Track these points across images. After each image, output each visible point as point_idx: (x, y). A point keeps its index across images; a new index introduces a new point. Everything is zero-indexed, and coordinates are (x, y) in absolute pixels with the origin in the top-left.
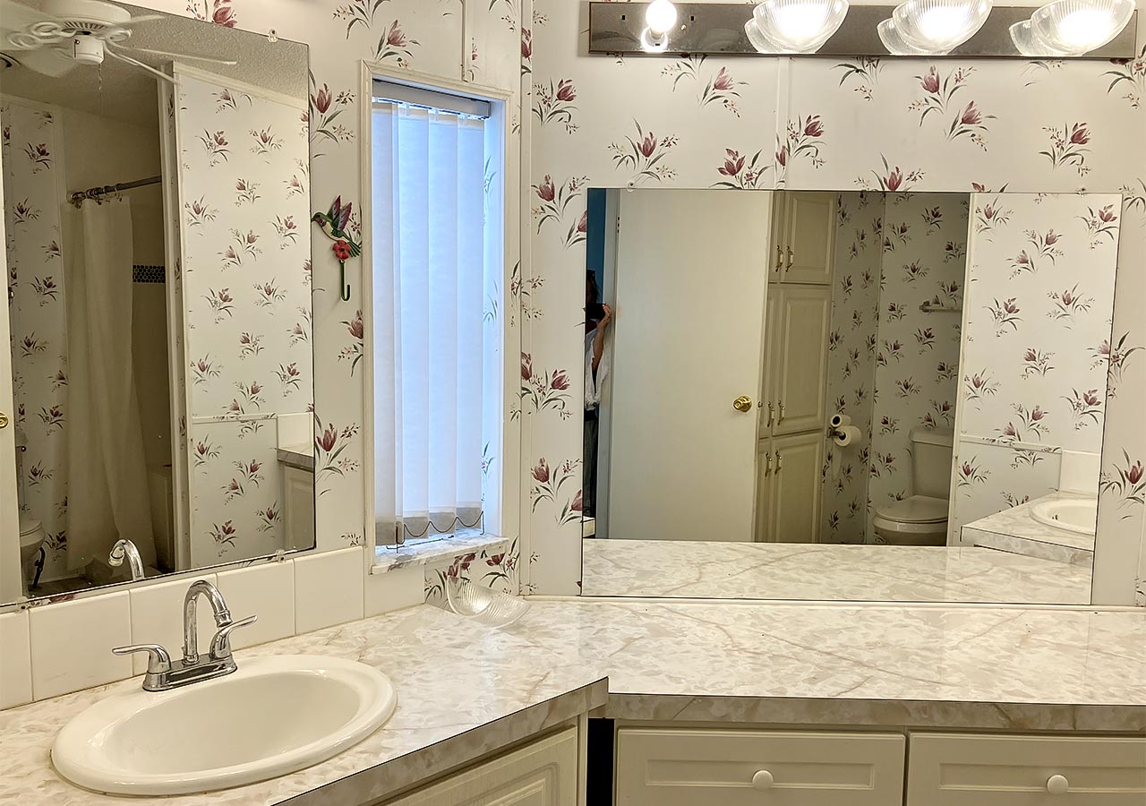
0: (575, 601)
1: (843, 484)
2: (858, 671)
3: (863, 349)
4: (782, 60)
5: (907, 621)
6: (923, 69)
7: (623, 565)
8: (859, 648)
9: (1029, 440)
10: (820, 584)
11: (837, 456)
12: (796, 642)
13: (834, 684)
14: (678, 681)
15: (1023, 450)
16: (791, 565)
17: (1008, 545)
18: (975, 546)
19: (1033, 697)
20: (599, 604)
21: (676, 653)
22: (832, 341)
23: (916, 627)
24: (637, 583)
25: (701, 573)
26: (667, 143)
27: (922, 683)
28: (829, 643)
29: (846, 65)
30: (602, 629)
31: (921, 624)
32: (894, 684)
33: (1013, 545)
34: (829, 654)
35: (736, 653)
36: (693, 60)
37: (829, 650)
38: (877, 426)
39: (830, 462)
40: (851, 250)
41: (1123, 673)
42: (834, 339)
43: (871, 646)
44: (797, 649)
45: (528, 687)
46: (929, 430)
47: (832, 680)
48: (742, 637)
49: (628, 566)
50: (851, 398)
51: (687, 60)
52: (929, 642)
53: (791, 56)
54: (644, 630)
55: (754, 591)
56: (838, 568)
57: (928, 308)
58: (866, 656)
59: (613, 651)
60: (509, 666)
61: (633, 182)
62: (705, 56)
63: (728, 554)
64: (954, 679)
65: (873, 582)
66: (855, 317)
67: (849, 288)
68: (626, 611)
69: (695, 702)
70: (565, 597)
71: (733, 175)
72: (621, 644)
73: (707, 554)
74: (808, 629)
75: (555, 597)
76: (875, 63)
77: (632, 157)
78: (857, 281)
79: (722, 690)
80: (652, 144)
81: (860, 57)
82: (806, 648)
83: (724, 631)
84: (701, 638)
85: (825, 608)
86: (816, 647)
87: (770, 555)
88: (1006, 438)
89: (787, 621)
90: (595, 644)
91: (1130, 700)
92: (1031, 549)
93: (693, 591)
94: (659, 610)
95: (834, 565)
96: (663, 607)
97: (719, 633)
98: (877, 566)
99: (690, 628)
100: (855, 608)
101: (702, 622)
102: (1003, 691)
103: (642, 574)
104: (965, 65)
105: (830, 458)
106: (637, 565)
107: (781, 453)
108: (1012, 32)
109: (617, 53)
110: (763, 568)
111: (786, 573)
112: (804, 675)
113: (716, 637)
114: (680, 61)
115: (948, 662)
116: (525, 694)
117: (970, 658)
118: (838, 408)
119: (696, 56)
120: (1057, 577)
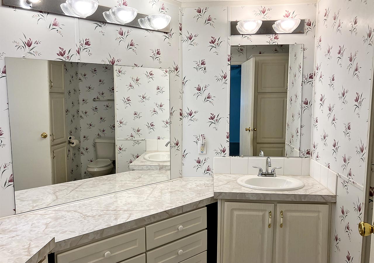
0: (13, 217)
1: (73, 159)
2: (126, 213)
3: (76, 114)
4: (75, 19)
5: (130, 195)
6: (118, 28)
7: (24, 200)
8: (122, 206)
9: (137, 138)
10: (97, 190)
11: (71, 150)
12: (103, 209)
13: (122, 218)
14: (74, 232)
15: (136, 141)
16: (85, 187)
17: (143, 168)
18: (133, 170)
19: (172, 207)
20: (24, 215)
21: (66, 223)
22: (66, 112)
23: (133, 196)
24: (35, 205)
25: (56, 196)
26: (37, 43)
27: (145, 211)
28: (113, 207)
29: (96, 24)
30: (33, 224)
31: (134, 195)
32: (138, 214)
33: (144, 168)
34: (115, 210)
35: (87, 218)
36: (44, 14)
37: (114, 209)
38: (82, 139)
39: (69, 152)
40: (69, 81)
41: (187, 195)
42: (67, 111)
43: (125, 205)
44: (105, 211)
45: (26, 250)
46: (99, 138)
47: (121, 217)
48: (85, 213)
49: (26, 200)
50: (73, 131)
51: (42, 14)
52: (139, 199)
53: (79, 18)
54: (50, 220)
55: (78, 197)
56: (100, 184)
57: (95, 100)
58: (126, 208)
59: (43, 229)
60: (11, 246)
61: (24, 56)
62: (48, 13)
63: (61, 187)
64: (152, 208)
65: (113, 186)
66: (72, 104)
67: (70, 94)
68: (37, 215)
69: (84, 237)
70: (9, 216)
71: (62, 56)
72: (44, 227)
73: (54, 189)
74: (104, 204)
75: (5, 217)
76: (105, 24)
77: (23, 47)
78: (72, 92)
79: (91, 230)
80: (31, 42)
81: (100, 22)
82: (107, 210)
83: (78, 212)
84: (72, 216)
85: (104, 197)
86: (110, 209)
87: (76, 185)
88: (131, 138)
89: (95, 204)
90: (34, 229)
91: (193, 201)
92: (149, 168)
93: (57, 202)
94: (50, 212)
95: (98, 184)
96: (51, 210)
97: (77, 213)
98: (110, 181)
99: (65, 214)
100: (113, 195)
101: (68, 211)
102: (165, 207)
103: (34, 201)
104: (130, 29)
105: (69, 151)
106: (30, 199)
107: (54, 152)
108: (139, 21)
109: (14, 7)
110: (76, 189)
111: (85, 189)
112: (112, 219)
113: (77, 215)
114: (39, 13)
115: (148, 204)
116: (26, 253)
117: (152, 201)
118: (70, 134)
119: (45, 13)
120: (158, 174)
